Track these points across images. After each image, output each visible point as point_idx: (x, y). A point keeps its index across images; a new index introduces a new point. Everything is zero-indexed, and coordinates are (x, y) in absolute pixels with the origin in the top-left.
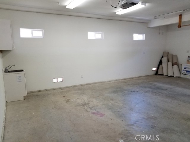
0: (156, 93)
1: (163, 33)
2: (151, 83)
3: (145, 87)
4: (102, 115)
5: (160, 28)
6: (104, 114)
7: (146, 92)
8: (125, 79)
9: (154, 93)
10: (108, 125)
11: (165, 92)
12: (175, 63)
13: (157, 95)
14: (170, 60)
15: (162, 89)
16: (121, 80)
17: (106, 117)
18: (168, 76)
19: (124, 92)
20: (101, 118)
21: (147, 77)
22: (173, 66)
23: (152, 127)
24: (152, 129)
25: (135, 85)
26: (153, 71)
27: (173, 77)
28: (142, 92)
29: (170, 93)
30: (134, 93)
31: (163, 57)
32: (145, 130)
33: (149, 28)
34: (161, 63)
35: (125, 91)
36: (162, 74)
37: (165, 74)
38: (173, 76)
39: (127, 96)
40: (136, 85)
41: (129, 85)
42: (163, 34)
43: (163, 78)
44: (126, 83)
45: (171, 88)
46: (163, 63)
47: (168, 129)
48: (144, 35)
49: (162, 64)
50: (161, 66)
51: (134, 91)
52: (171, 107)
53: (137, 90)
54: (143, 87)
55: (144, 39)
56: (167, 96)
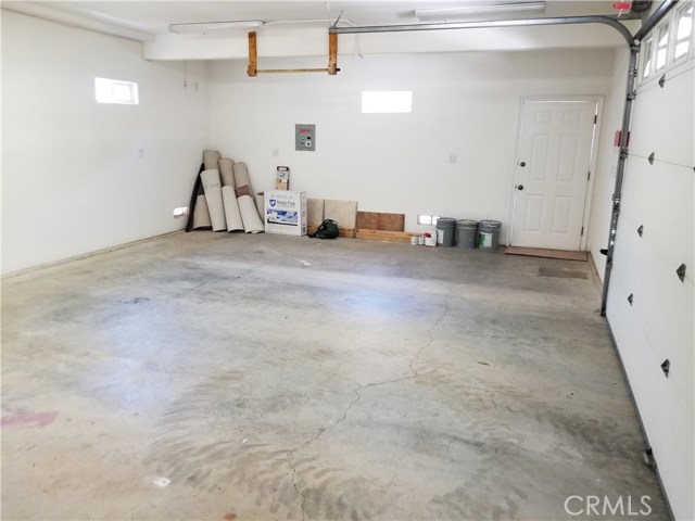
0: (209, 293)
1: (196, 84)
2: (183, 260)
3: (170, 280)
4: (46, 419)
5: (185, 65)
6: (56, 413)
7: (178, 296)
8: (83, 258)
9: (204, 294)
10: (88, 446)
11: (236, 285)
12: (243, 188)
13: (215, 300)
14: (228, 178)
15: (226, 278)
16: (67, 261)
17: (69, 420)
18: (226, 230)
19: (101, 310)
20: (48, 429)
21: (160, 241)
22: (237, 197)
23: (238, 406)
24: (241, 410)
25: (129, 274)
26: (176, 217)
27: (242, 235)
28: (166, 296)
29: (250, 285)
30: (136, 306)
31: (203, 168)
32: (222, 419)
33: (150, 61)
34: (198, 188)
35: (102, 306)
36: (207, 225)
37: (217, 226)
38: (243, 231)
39: (118, 323)
40: (134, 274)
41: (105, 278)
42: (197, 89)
43: (216, 238)
44: (90, 272)
45: (250, 271)
46: (205, 190)
47: (282, 396)
48: (135, 86)
49: (203, 193)
50: (200, 198)
51: (136, 301)
52: (268, 330)
53: (146, 293)
54: (161, 280)
55: (137, 102)
56: (246, 298)
